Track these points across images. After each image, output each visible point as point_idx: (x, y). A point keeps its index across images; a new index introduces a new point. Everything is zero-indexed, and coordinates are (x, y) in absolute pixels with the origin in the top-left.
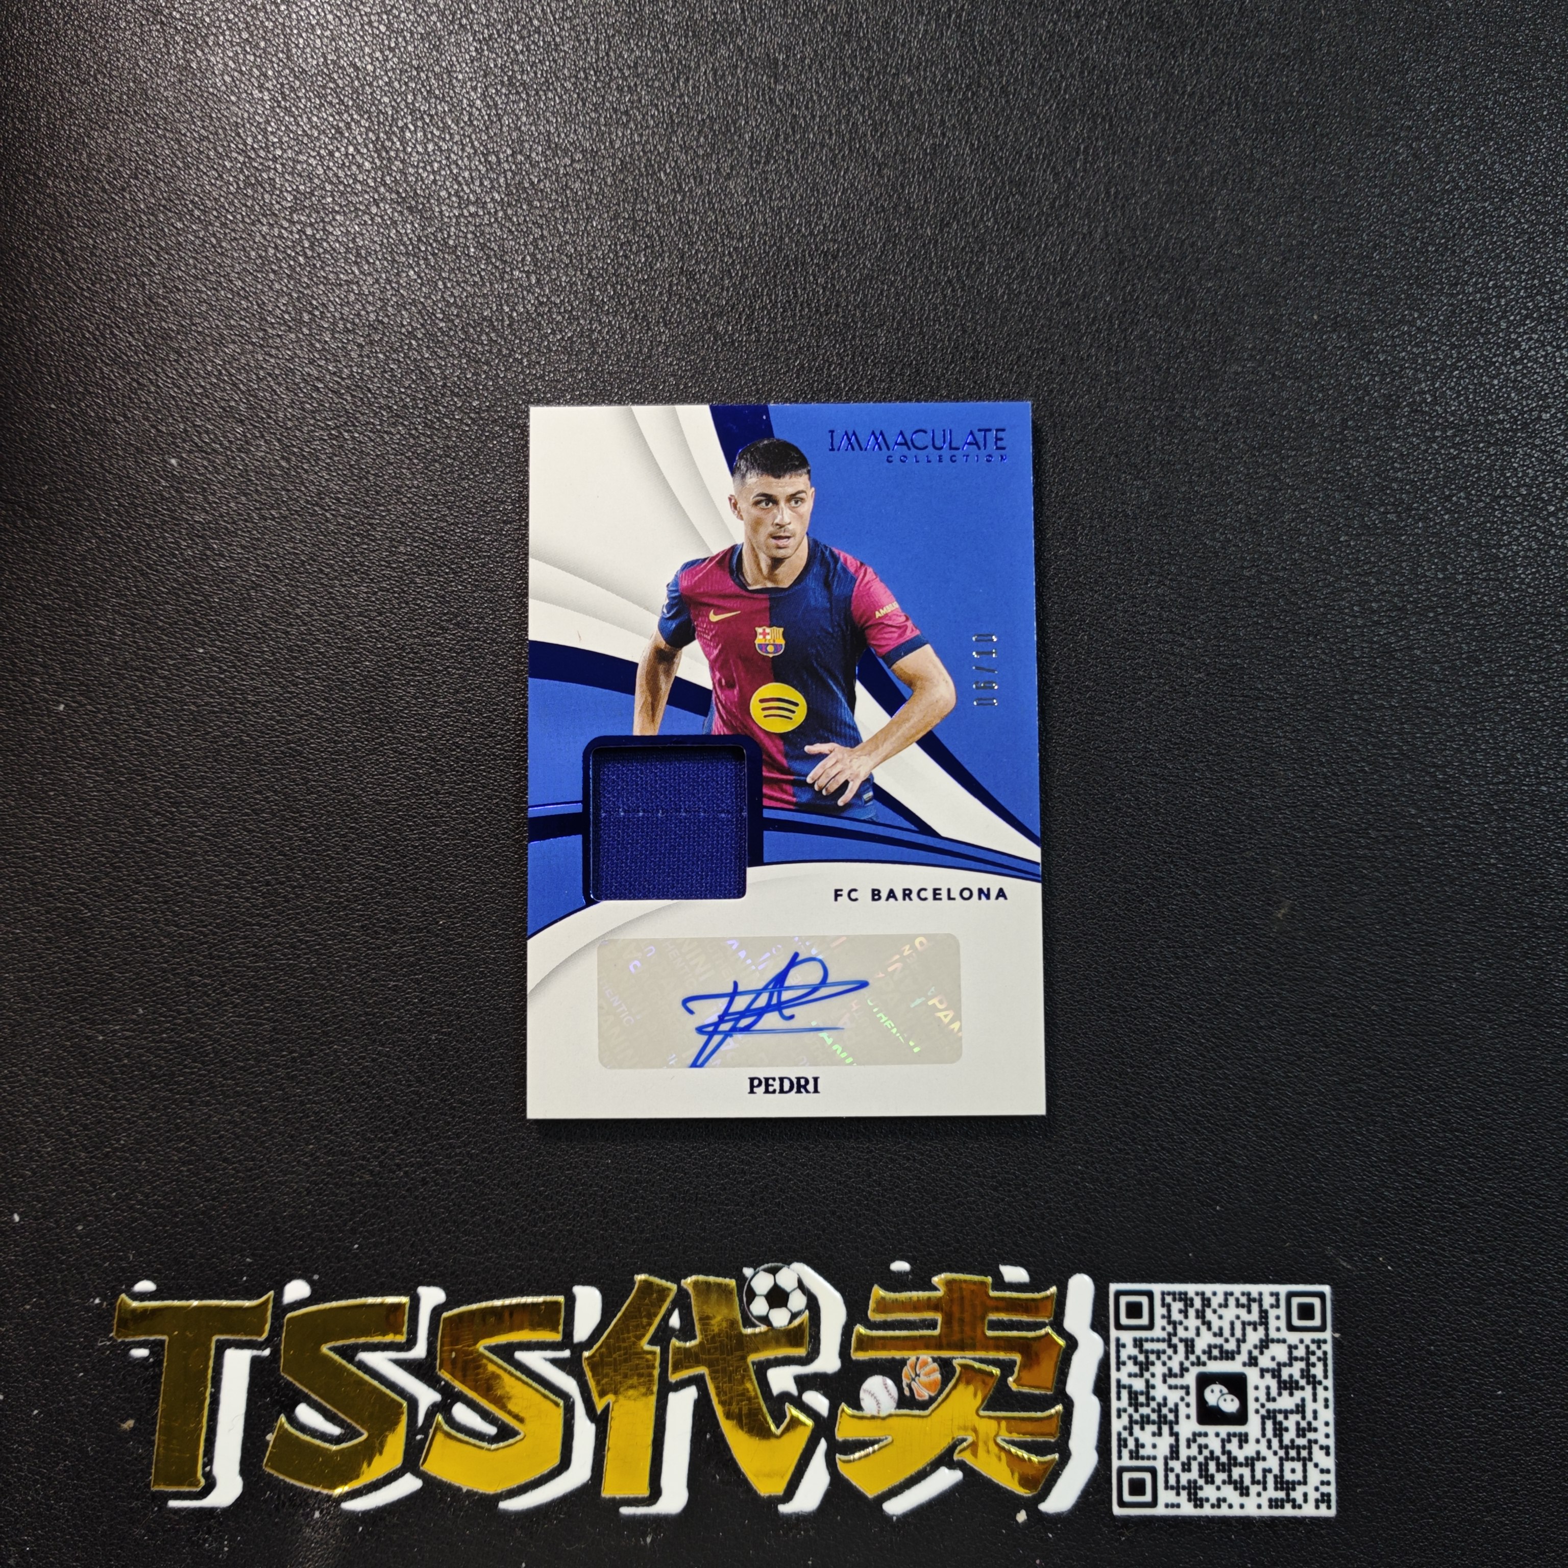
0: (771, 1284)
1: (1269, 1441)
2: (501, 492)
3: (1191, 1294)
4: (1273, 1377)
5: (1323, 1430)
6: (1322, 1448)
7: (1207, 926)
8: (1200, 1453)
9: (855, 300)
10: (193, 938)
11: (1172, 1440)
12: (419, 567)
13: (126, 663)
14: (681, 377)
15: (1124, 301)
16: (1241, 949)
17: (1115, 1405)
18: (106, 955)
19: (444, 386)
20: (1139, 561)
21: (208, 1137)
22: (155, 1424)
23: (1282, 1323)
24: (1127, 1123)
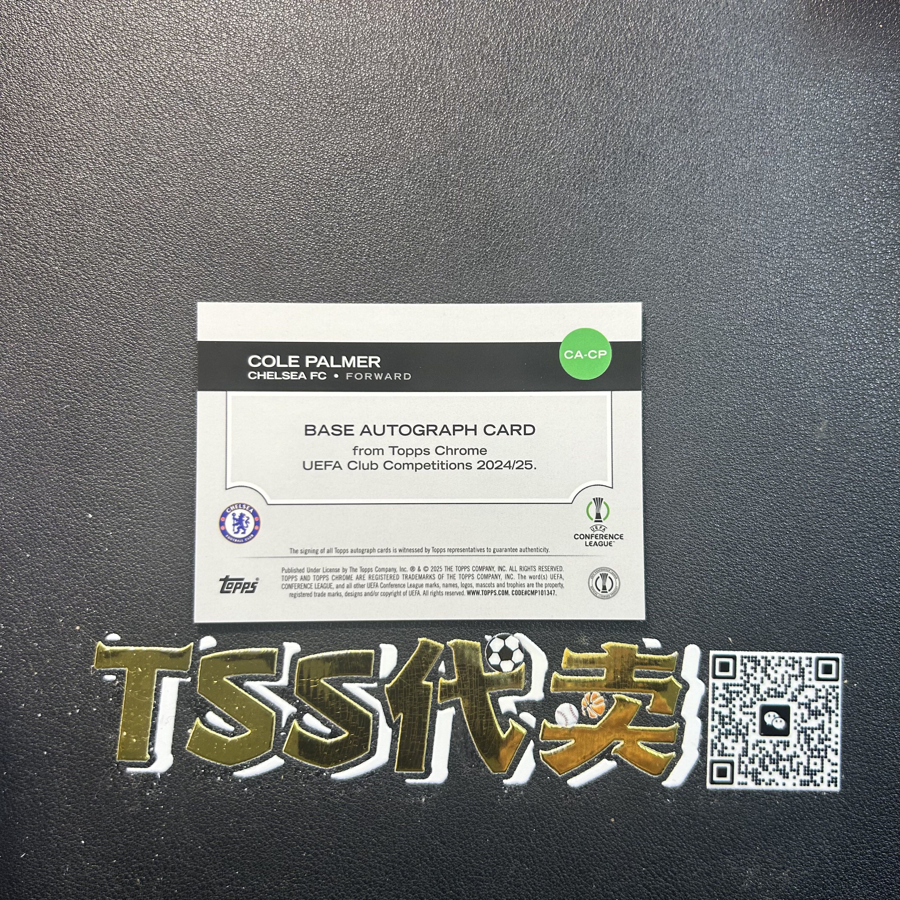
0: (503, 645)
1: (802, 746)
2: (345, 149)
3: (759, 658)
4: (806, 708)
5: (834, 739)
6: (833, 750)
7: (776, 434)
8: (761, 752)
9: (570, 38)
10: (146, 423)
11: (744, 745)
12: (293, 195)
13: (107, 249)
14: (461, 81)
15: (737, 46)
16: (797, 449)
17: (710, 723)
18: (91, 432)
19: (310, 81)
20: (741, 207)
21: (153, 548)
22: (119, 721)
23: (813, 676)
24: (724, 553)
